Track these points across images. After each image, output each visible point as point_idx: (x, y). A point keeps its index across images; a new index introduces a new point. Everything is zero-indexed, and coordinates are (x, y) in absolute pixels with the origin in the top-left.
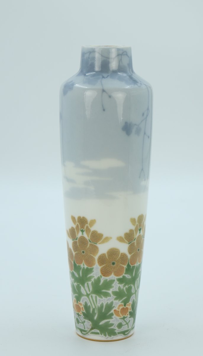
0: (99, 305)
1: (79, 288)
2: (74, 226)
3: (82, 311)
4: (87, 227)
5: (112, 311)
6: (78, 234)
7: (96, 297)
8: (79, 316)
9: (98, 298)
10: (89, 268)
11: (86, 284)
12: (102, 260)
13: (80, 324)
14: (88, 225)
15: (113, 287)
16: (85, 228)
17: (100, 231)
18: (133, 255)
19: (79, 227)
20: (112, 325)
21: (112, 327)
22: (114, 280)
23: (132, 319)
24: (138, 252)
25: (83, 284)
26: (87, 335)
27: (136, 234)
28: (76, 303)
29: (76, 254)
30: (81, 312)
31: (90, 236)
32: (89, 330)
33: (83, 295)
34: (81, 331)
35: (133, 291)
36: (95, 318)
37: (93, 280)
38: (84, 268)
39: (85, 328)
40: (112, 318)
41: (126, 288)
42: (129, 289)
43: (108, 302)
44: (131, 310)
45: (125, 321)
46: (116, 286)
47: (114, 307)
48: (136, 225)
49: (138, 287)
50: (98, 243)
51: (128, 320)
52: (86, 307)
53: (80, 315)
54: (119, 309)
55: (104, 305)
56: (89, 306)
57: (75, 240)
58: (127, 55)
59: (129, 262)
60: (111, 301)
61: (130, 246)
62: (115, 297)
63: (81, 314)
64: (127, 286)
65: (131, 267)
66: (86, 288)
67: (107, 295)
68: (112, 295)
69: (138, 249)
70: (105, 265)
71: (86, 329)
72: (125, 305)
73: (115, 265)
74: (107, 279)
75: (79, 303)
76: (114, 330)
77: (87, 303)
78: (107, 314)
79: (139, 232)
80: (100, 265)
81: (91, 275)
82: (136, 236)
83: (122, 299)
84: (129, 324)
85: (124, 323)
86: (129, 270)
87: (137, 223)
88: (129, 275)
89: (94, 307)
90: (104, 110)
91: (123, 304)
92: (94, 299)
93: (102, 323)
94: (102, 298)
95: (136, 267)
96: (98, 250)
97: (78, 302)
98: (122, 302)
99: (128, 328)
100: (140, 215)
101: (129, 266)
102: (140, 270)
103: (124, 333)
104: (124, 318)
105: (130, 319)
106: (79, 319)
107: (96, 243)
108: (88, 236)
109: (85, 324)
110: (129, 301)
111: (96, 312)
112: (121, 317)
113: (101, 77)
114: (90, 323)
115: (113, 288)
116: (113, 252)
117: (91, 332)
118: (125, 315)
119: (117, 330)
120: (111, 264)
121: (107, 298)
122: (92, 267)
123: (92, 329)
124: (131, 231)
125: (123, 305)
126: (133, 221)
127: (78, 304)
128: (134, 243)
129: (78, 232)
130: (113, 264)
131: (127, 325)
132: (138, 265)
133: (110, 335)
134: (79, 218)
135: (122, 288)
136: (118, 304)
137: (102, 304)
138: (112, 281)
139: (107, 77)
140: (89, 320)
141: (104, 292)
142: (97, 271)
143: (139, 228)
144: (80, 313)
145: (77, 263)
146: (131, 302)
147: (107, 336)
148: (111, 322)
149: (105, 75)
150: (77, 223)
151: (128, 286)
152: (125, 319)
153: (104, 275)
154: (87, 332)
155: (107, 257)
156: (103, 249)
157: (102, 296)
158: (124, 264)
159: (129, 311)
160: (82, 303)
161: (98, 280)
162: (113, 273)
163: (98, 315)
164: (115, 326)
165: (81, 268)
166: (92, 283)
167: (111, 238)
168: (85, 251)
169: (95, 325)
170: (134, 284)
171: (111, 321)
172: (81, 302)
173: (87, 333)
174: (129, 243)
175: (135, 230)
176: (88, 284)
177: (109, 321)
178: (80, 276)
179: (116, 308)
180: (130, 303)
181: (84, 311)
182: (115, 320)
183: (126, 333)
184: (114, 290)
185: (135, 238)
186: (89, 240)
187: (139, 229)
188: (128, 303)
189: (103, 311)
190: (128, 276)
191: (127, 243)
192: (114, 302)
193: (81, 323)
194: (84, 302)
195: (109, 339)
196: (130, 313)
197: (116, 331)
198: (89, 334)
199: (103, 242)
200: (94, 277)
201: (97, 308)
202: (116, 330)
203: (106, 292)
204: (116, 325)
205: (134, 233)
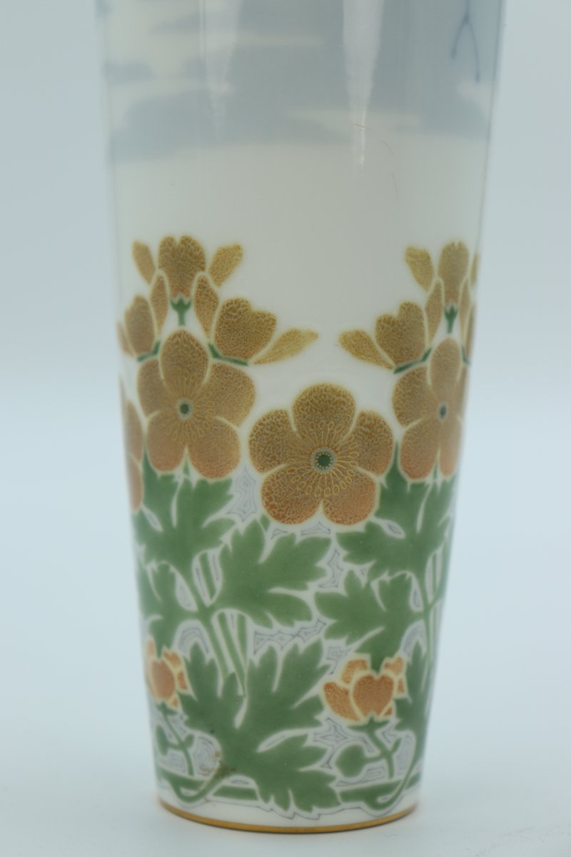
0: (255, 658)
1: (165, 582)
3: (183, 691)
4: (203, 285)
5: (317, 690)
6: (161, 323)
8: (170, 717)
9: (252, 626)
10: (211, 481)
11: (196, 563)
13: (171, 751)
16: (193, 290)
17: (260, 302)
18: (418, 429)
19: (168, 290)
20: (316, 754)
21: (316, 767)
22: (325, 543)
23: (407, 736)
26: (202, 800)
28: (154, 658)
30: (175, 696)
32: (208, 778)
34: (178, 783)
35: (415, 603)
36: (239, 719)
37: (227, 538)
38: (187, 483)
39: (191, 772)
40: (317, 724)
41: (382, 584)
42: (397, 592)
43: (295, 648)
44: (405, 695)
45: (378, 744)
47: (325, 668)
49: (440, 591)
50: (252, 360)
51: (393, 740)
52: (200, 671)
53: (172, 712)
54: (347, 680)
55: (281, 657)
56: (212, 664)
57: (150, 359)
59: (395, 460)
60: (312, 640)
61: (402, 383)
62: (330, 622)
64: (386, 577)
65: (408, 489)
67: (290, 610)
68: (316, 612)
69: (440, 406)
70: (282, 466)
71: (197, 776)
72: (376, 666)
73: (330, 470)
74: (293, 537)
75: (166, 655)
76: (322, 779)
78: (292, 702)
79: (443, 322)
80: (262, 467)
81: (220, 514)
83: (362, 634)
84: (395, 756)
85: (371, 751)
87: (437, 279)
88: (395, 525)
89: (232, 668)
91: (367, 657)
92: (234, 632)
93: (270, 744)
94: (268, 624)
95: (429, 490)
96: (253, 396)
97: (165, 649)
98: (361, 650)
99: (391, 774)
100: (453, 245)
101: (394, 477)
102: (448, 514)
103: (370, 796)
104: (371, 727)
105: (402, 734)
106: (167, 731)
107: (242, 359)
108: (207, 330)
109: (191, 751)
110: (396, 649)
111: (240, 692)
112: (355, 718)
114: (216, 745)
115: (321, 581)
118: (379, 712)
119: (340, 782)
120: (313, 460)
121: (291, 624)
122: (222, 479)
123: (224, 772)
124: (409, 309)
125: (369, 664)
126: (418, 261)
127: (163, 658)
128: (420, 374)
129: (162, 316)
130: (324, 460)
131: (383, 762)
133: (305, 804)
134: (167, 245)
135: (363, 580)
137: (271, 654)
138: (317, 547)
140: (212, 732)
141: (277, 598)
144: (169, 703)
146: (403, 654)
147: (293, 807)
148: (309, 743)
150: (159, 272)
151: (390, 574)
152: (378, 733)
153: (277, 517)
154: (202, 788)
155: (294, 429)
157: (270, 616)
158: (374, 468)
159: (396, 694)
161: (254, 538)
162: (321, 508)
163: (253, 708)
164: (328, 762)
165: (177, 483)
166: (225, 553)
167: (313, 336)
168: (190, 403)
170: (420, 571)
171: (312, 736)
172: (175, 648)
173: (202, 794)
175: (428, 309)
177: (303, 738)
179: (335, 677)
180: (400, 660)
181: (190, 691)
183: (381, 800)
185: (427, 346)
186: (211, 348)
187: (448, 309)
188: (391, 655)
189: (275, 686)
190: (392, 529)
191: (390, 368)
192: (328, 644)
193: (175, 747)
194: (189, 645)
195: (302, 821)
196: (400, 703)
197: (332, 785)
198: (210, 796)
199: (276, 355)
200: (232, 523)
202: (331, 778)
205: (421, 324)
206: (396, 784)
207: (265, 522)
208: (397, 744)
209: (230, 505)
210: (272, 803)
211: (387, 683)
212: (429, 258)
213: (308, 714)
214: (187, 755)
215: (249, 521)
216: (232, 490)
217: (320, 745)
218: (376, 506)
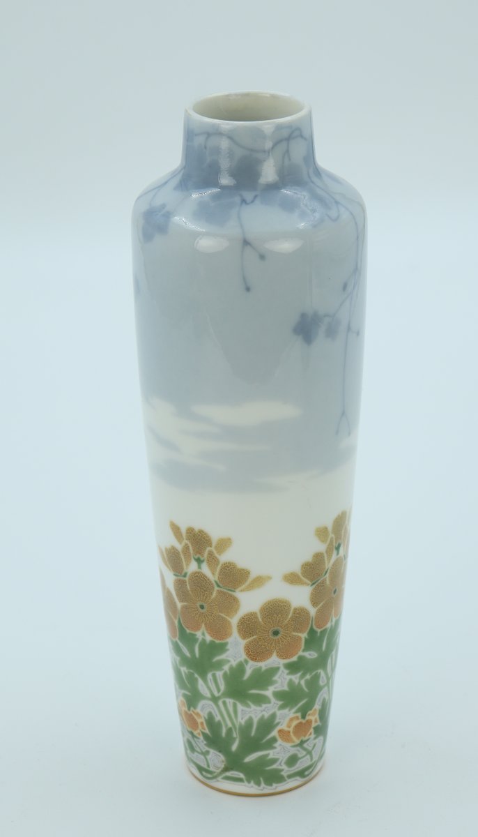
0: (243, 722)
2: (179, 547)
3: (203, 731)
4: (211, 554)
5: (274, 733)
6: (187, 565)
7: (235, 705)
9: (240, 707)
10: (217, 641)
11: (210, 676)
12: (248, 626)
13: (196, 753)
14: (213, 549)
15: (275, 682)
16: (206, 554)
17: (241, 563)
19: (191, 551)
20: (274, 761)
21: (274, 766)
22: (278, 669)
24: (334, 596)
25: (204, 676)
26: (214, 780)
27: (329, 559)
29: (183, 607)
31: (217, 573)
33: (202, 697)
34: (200, 769)
35: (322, 682)
36: (234, 747)
37: (226, 668)
40: (275, 748)
43: (263, 716)
44: (319, 723)
45: (305, 749)
46: (283, 680)
47: (278, 724)
48: (329, 539)
50: (238, 590)
51: (312, 745)
54: (289, 727)
55: (255, 721)
57: (182, 578)
58: (301, 136)
59: (312, 626)
62: (280, 703)
63: (197, 736)
64: (308, 677)
65: (319, 634)
66: (210, 684)
67: (260, 700)
68: (273, 700)
70: (255, 637)
71: (212, 769)
72: (303, 717)
74: (261, 668)
75: (193, 712)
76: (278, 771)
77: (215, 715)
78: (262, 740)
79: (335, 552)
81: (223, 657)
82: (329, 565)
83: (296, 705)
84: (313, 752)
85: (301, 753)
86: (314, 640)
87: (331, 535)
88: (312, 653)
89: (230, 725)
90: (248, 289)
91: (299, 715)
92: (231, 709)
93: (250, 758)
94: (248, 706)
96: (239, 606)
97: (192, 708)
98: (296, 712)
100: (339, 516)
104: (301, 744)
108: (213, 574)
109: (208, 757)
111: (235, 735)
112: (294, 742)
113: (237, 199)
114: (222, 757)
116: (275, 609)
117: (224, 775)
119: (286, 771)
120: (270, 633)
121: (260, 706)
122: (223, 642)
123: (226, 769)
125: (300, 717)
126: (322, 533)
128: (324, 582)
130: (276, 633)
131: (308, 757)
132: (333, 623)
134: (190, 531)
135: (297, 681)
136: (286, 718)
137: (251, 719)
138: (274, 671)
139: (253, 202)
140: (220, 751)
142: (235, 650)
143: (335, 545)
144: (195, 733)
145: (187, 628)
146: (317, 706)
147: (263, 785)
148: (271, 756)
149: (248, 195)
150: (187, 542)
152: (305, 745)
153: (252, 659)
155: (260, 620)
156: (250, 602)
158: (301, 631)
159: (314, 725)
160: (202, 714)
161: (240, 668)
162: (275, 654)
163: (241, 743)
164: (280, 764)
165: (198, 639)
166: (225, 674)
167: (269, 578)
168: (205, 605)
169: (234, 763)
171: (272, 754)
172: (198, 710)
173: (215, 777)
174: (314, 584)
176: (214, 676)
177: (268, 755)
178: (195, 655)
179: (284, 726)
181: (207, 731)
182: (280, 752)
183: (306, 773)
184: (276, 690)
185: (327, 568)
186: (216, 582)
188: (311, 710)
189: (253, 733)
190: (311, 655)
191: (308, 585)
192: (279, 713)
193: (198, 752)
197: (283, 773)
198: (219, 778)
199: (250, 587)
200: (229, 661)
201: (237, 727)
202: (282, 770)
203: (258, 695)
204: (283, 762)
205: (324, 560)
206: (314, 764)
207: (246, 662)
208: (314, 745)
209: (228, 653)
210: (252, 783)
211: (309, 722)
212: (326, 528)
213: (271, 744)
214: (206, 759)
215: (238, 660)
216: (228, 647)
217: (276, 757)
218: (303, 647)
